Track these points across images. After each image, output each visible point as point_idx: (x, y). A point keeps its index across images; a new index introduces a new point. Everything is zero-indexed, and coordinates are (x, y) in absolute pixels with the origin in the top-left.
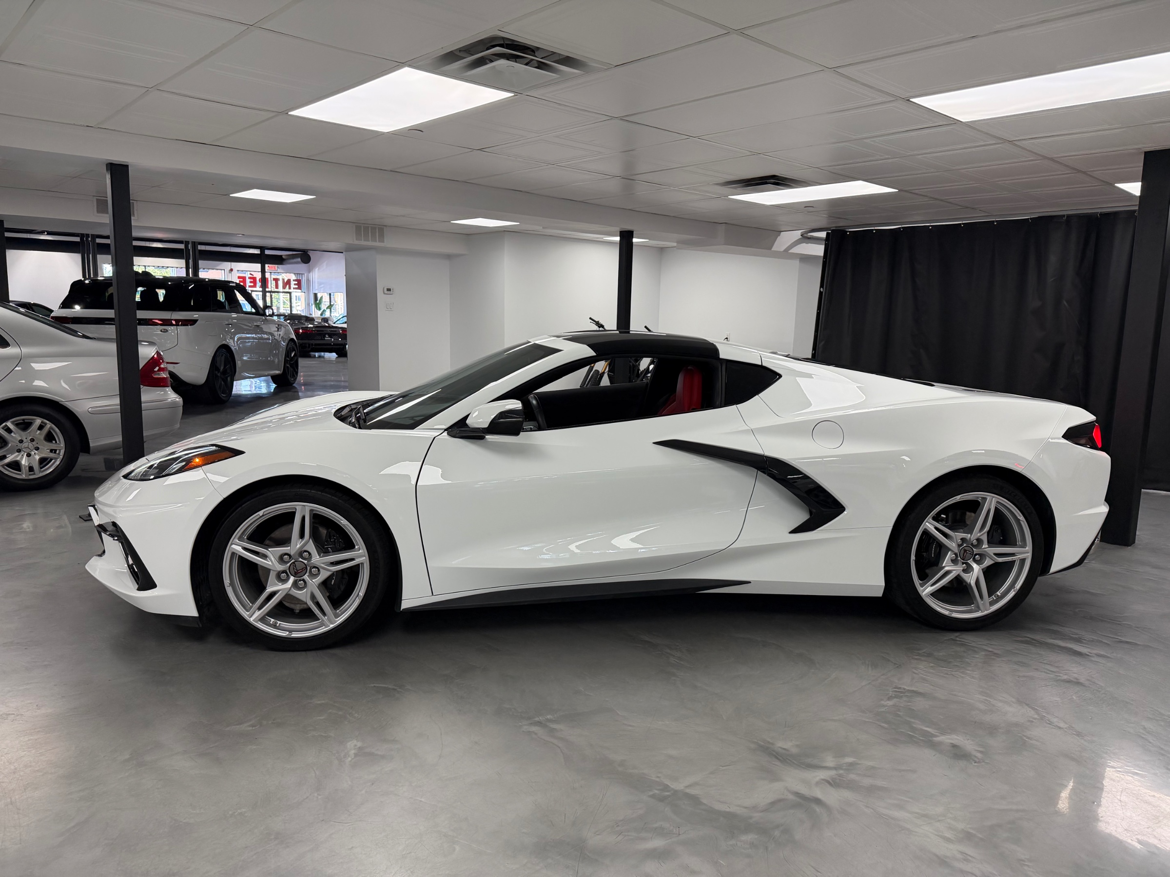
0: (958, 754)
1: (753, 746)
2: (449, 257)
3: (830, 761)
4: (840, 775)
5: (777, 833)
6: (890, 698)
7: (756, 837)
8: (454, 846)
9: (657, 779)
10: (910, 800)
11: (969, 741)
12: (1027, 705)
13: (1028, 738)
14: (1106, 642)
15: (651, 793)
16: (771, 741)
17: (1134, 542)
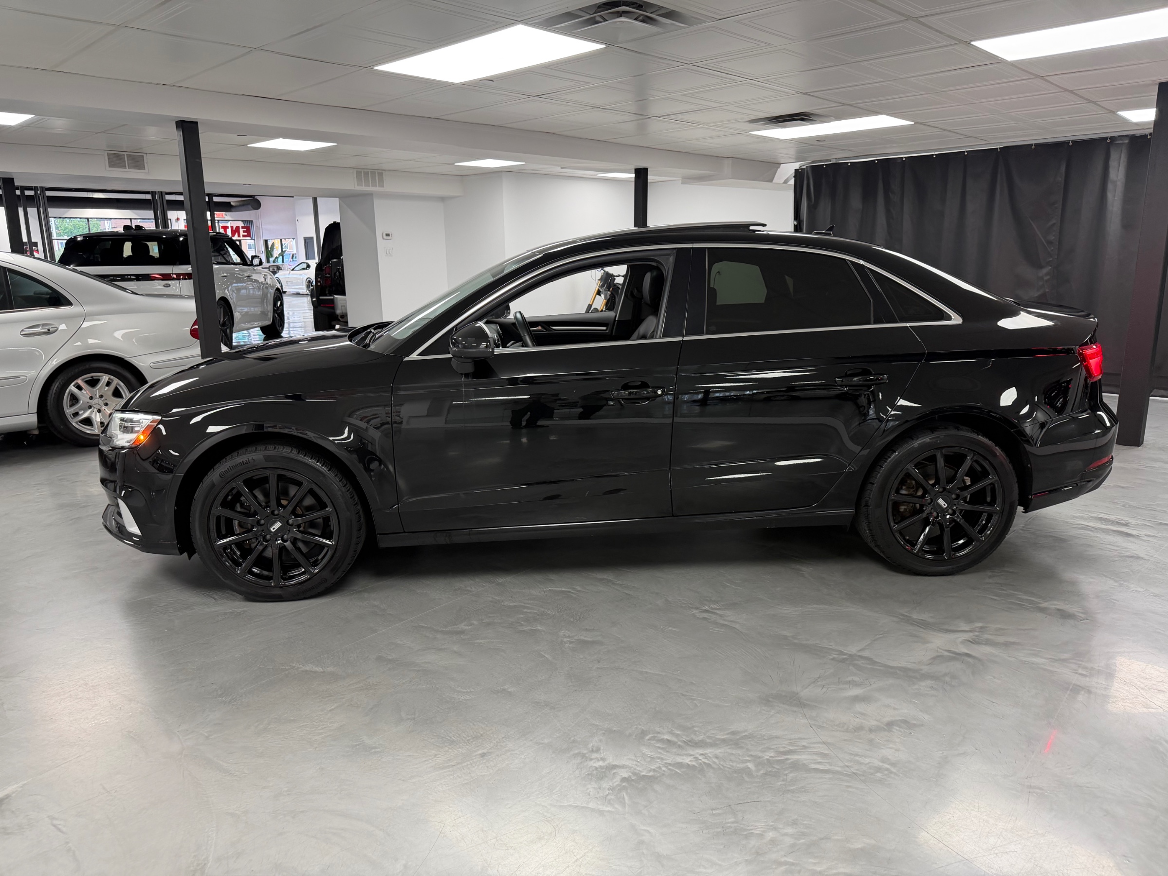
0: (1065, 615)
1: (895, 619)
2: (442, 199)
3: (964, 626)
4: (977, 636)
5: (947, 679)
6: (990, 577)
7: (932, 682)
8: (694, 702)
9: (831, 647)
10: (1042, 650)
11: (1069, 605)
12: (1105, 576)
13: (1116, 600)
14: (1150, 525)
15: (831, 657)
16: (908, 615)
17: (1142, 443)
